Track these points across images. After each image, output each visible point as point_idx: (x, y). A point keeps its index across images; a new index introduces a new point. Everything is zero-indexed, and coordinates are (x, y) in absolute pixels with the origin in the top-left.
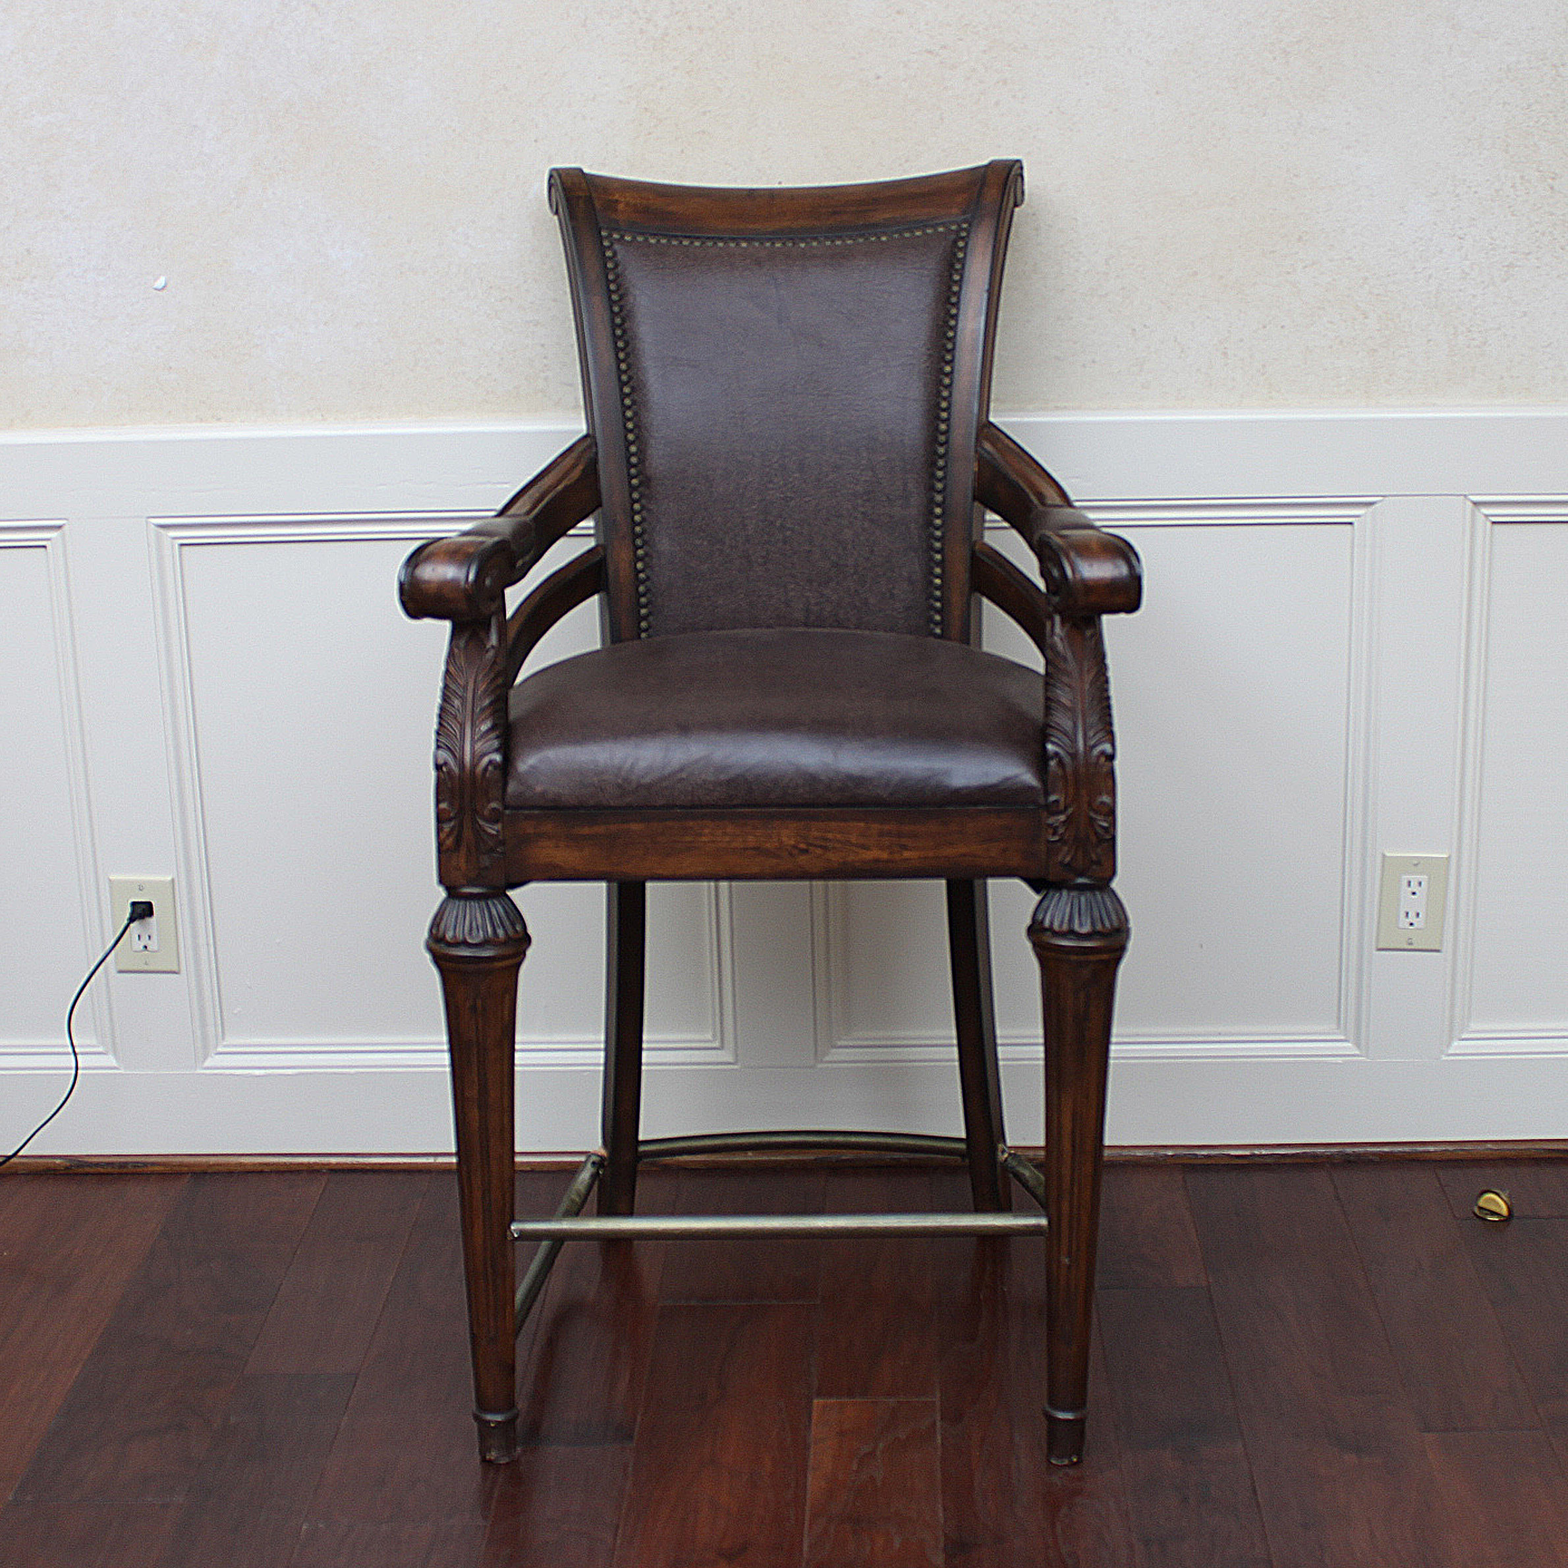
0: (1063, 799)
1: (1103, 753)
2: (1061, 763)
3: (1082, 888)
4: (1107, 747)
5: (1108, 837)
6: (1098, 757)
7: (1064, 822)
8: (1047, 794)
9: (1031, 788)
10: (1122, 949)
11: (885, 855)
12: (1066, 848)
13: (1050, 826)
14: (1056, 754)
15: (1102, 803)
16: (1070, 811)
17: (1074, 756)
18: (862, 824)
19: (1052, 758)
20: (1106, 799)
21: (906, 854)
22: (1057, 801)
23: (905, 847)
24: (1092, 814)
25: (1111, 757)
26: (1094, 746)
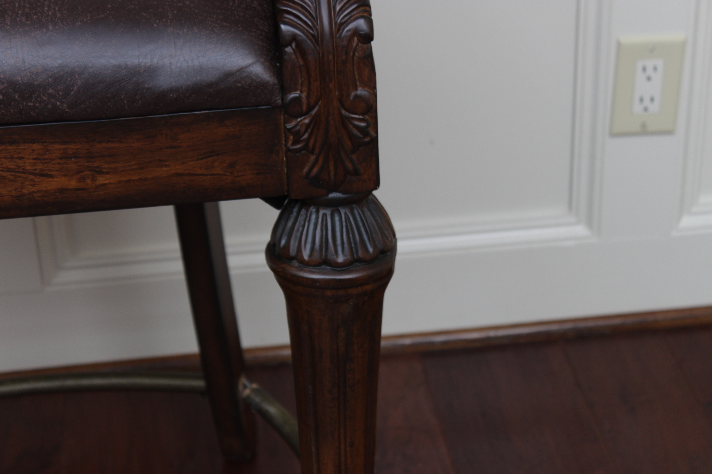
0: (304, 95)
1: (356, 32)
2: (300, 49)
3: (335, 205)
4: (361, 23)
5: (367, 139)
6: (350, 39)
7: (308, 126)
8: (284, 90)
9: (262, 85)
10: (389, 273)
11: (73, 183)
12: (313, 158)
13: (290, 130)
14: (294, 37)
15: (357, 97)
16: (314, 112)
17: (317, 39)
18: (36, 146)
19: (290, 44)
20: (361, 92)
21: (101, 180)
22: (297, 100)
23: (100, 172)
24: (344, 112)
25: (368, 37)
26: (343, 25)
